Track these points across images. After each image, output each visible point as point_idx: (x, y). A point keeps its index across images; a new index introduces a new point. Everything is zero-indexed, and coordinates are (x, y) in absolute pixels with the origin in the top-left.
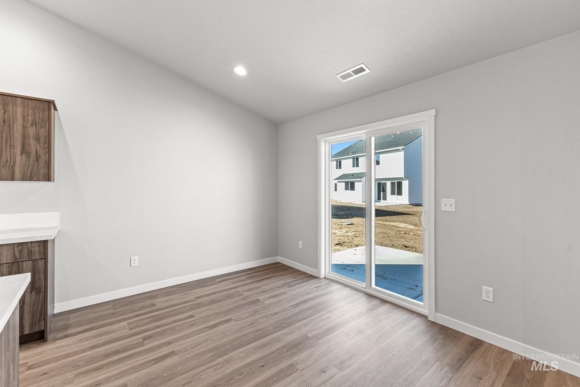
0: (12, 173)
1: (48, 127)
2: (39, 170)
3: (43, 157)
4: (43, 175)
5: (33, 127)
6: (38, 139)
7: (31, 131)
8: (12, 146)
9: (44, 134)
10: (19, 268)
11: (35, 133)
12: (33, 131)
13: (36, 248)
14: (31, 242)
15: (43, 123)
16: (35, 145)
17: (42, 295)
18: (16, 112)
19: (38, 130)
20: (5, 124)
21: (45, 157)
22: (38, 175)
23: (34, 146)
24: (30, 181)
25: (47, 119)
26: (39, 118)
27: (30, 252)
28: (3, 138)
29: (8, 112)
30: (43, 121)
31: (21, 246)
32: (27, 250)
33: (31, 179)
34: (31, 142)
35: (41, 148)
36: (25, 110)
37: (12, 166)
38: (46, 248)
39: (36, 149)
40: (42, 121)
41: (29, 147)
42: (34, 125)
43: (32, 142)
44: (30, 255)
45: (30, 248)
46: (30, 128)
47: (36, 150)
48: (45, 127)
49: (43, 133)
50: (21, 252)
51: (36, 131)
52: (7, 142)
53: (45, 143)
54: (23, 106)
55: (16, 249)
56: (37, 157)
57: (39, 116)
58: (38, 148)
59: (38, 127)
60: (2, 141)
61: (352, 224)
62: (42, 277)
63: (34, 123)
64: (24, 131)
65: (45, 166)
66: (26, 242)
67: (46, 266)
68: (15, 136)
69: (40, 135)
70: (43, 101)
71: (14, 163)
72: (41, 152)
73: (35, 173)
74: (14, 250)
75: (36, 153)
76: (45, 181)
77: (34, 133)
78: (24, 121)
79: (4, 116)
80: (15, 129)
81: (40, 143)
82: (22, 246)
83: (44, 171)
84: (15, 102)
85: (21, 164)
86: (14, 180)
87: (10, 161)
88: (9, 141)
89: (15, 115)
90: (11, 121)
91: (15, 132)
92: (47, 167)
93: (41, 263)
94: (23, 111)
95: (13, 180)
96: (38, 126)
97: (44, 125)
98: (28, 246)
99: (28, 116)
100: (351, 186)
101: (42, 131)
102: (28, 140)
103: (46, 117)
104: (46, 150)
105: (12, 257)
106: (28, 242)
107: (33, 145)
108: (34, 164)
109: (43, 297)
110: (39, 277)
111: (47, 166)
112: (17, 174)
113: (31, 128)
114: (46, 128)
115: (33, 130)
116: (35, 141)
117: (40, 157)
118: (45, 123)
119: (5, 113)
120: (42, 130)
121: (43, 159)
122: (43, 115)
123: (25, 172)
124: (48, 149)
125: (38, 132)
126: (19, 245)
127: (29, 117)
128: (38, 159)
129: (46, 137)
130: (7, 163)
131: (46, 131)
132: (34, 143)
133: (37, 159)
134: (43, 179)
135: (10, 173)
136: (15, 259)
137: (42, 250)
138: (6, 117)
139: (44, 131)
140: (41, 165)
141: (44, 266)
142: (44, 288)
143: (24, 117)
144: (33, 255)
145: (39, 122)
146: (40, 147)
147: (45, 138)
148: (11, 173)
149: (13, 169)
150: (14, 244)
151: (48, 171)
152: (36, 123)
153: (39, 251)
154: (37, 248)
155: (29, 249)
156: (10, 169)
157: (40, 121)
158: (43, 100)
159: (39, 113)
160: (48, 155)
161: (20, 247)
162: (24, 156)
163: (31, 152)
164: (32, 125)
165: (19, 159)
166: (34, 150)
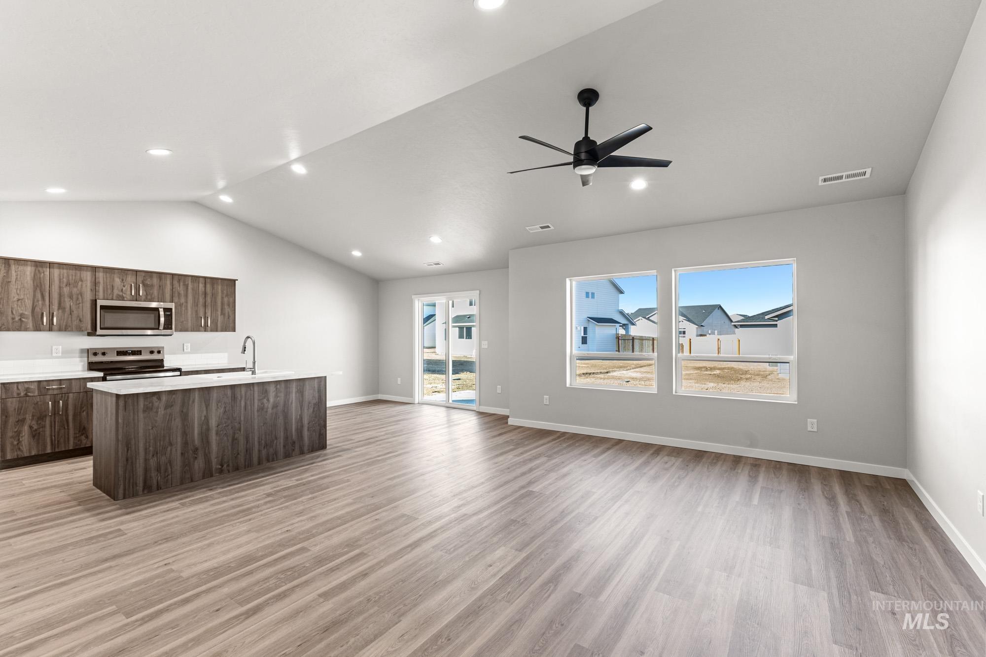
61: (459, 379)
71: (217, 321)
72: (231, 314)
100: (466, 333)
112: (219, 328)
121: (232, 317)
165: (220, 318)
166: (227, 312)
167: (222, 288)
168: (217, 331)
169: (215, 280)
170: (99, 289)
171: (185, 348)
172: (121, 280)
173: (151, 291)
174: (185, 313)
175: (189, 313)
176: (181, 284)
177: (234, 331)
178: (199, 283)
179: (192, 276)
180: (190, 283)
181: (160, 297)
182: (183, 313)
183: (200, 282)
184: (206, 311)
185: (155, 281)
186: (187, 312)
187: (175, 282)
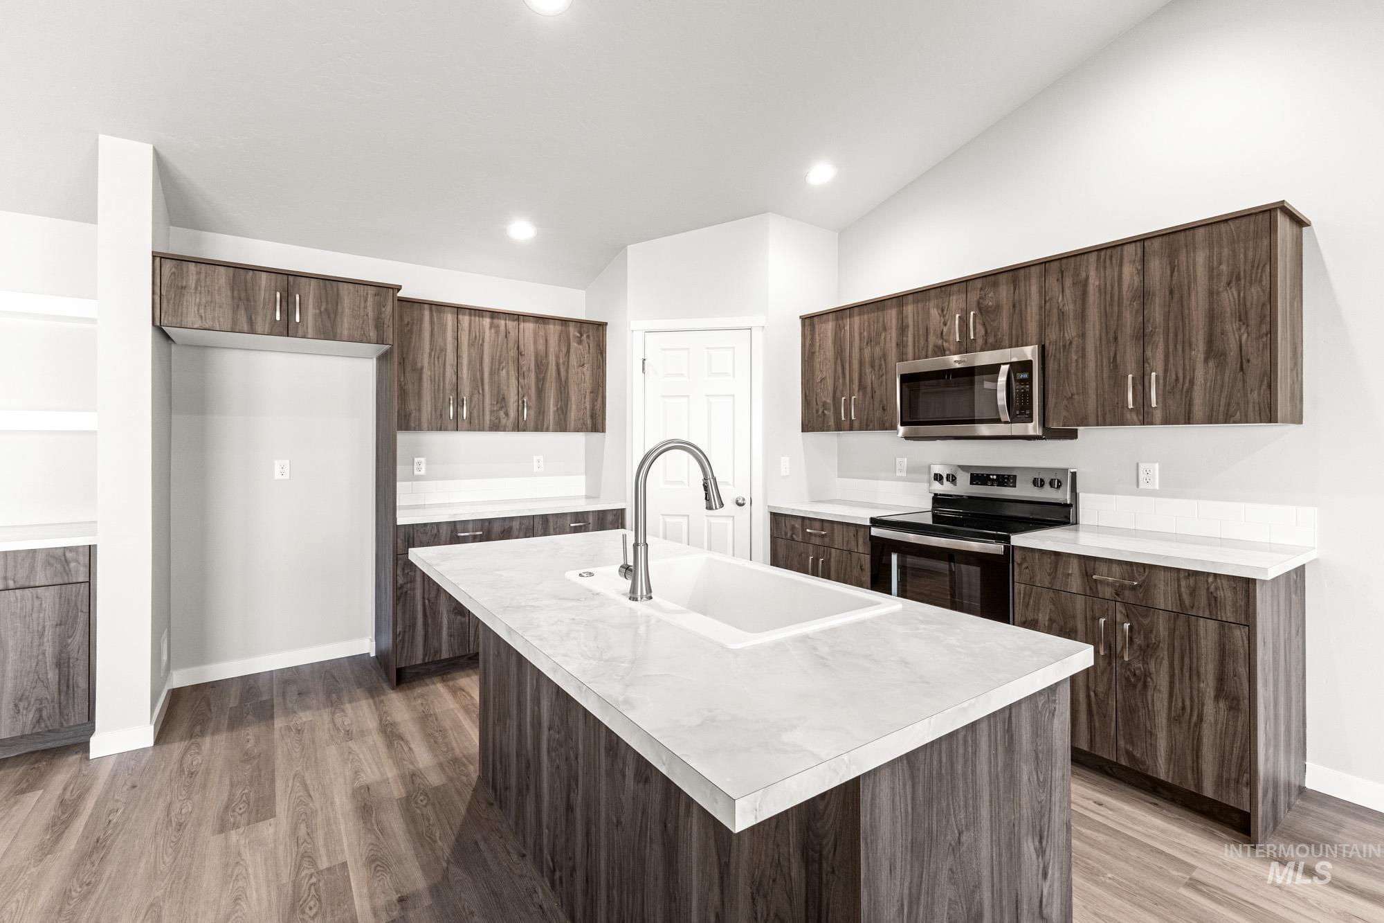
0: (1187, 406)
1: (1268, 278)
2: (1245, 395)
3: (1255, 361)
4: (1257, 408)
5: (1231, 288)
6: (1242, 317)
7: (1227, 299)
8: (1187, 344)
9: (1258, 299)
10: (1189, 629)
11: (1237, 302)
12: (1231, 298)
13: (1226, 593)
14: (1215, 575)
15: (1254, 271)
16: (1236, 333)
17: (1242, 718)
18: (1195, 264)
19: (1244, 293)
20: (1172, 298)
21: (1260, 359)
22: (1245, 409)
23: (1234, 335)
24: (1225, 423)
25: (1265, 257)
26: (1245, 262)
27: (1213, 601)
28: (1170, 331)
29: (1178, 269)
30: (1256, 265)
31: (1194, 578)
32: (1205, 591)
33: (1228, 418)
34: (1228, 327)
35: (1250, 338)
36: (1213, 253)
37: (1187, 391)
38: (1251, 600)
39: (1238, 343)
40: (1253, 267)
41: (1223, 339)
42: (1233, 284)
43: (1231, 326)
44: (1213, 605)
45: (1212, 588)
46: (1225, 293)
47: (1239, 345)
48: (1261, 281)
49: (1255, 298)
50: (1193, 592)
51: (1239, 295)
52: (1176, 335)
53: (1261, 322)
54: (1209, 244)
55: (1183, 583)
56: (1242, 362)
57: (1245, 255)
58: (1244, 337)
59: (1243, 286)
60: (1168, 335)
62: (1243, 671)
63: (1234, 279)
64: (1211, 303)
65: (1262, 381)
66: (1204, 572)
67: (1252, 647)
68: (1193, 321)
69: (1248, 304)
70: (1256, 214)
71: (1192, 383)
72: (1251, 349)
73: (1238, 404)
74: (1179, 586)
75: (1239, 353)
76: (1261, 422)
77: (1235, 302)
78: (1211, 278)
79: (1172, 280)
80: (1193, 303)
81: (1248, 326)
82: (1196, 579)
83: (1259, 394)
84: (1192, 241)
85: (1206, 383)
86: (1191, 422)
87: (1184, 379)
88: (1180, 336)
89: (1192, 271)
90: (1186, 288)
91: (1193, 309)
92: (1268, 383)
93: (1239, 634)
94: (1209, 257)
95: (1189, 423)
96: (1243, 282)
97: (1259, 275)
98: (1208, 583)
99: (1220, 263)
101: (1252, 294)
102: (1221, 322)
103: (1264, 253)
104: (1264, 339)
105: (1176, 600)
106: (1209, 574)
107: (1232, 334)
108: (1235, 379)
109: (1246, 727)
110: (1234, 671)
111: (1265, 382)
112: (1198, 409)
113: (1227, 292)
114: (1264, 283)
115: (1233, 294)
116: (1237, 322)
117: (1248, 361)
118: (1260, 271)
119: (1172, 272)
120: (1253, 290)
121: (1257, 364)
122: (1255, 249)
123: (1215, 401)
124: (1269, 335)
125: (1244, 298)
126: (1189, 575)
127: (1221, 267)
128: (1244, 367)
129: (1263, 305)
130: (1176, 385)
131: (1264, 291)
132: (1235, 329)
133: (1242, 369)
134: (1258, 417)
135: (1183, 406)
136: (1181, 604)
137: (1242, 603)
138: (1174, 282)
139: (1258, 292)
140: (1252, 381)
141: (1247, 646)
142: (1246, 701)
143: (1211, 269)
144: (1220, 609)
145: (1245, 270)
146: (1248, 336)
147: (1262, 309)
148: (1185, 405)
149: (1189, 398)
150: (1179, 570)
151: (1269, 396)
152: (1239, 275)
153: (1235, 603)
154: (1229, 594)
155: (1210, 590)
156: (1184, 397)
157: (1248, 267)
158: (1254, 211)
159: (1246, 249)
160: (1269, 352)
161: (1192, 581)
162: (1211, 364)
163: (1228, 352)
164: (1229, 284)
165: (1202, 373)
166: (1233, 346)
167: (1210, 258)
168: (1188, 420)
169: (1182, 236)
170: (907, 341)
171: (1142, 476)
172: (940, 311)
173: (995, 324)
174: (1077, 369)
175: (1091, 365)
176: (1068, 282)
177: (1300, 422)
178: (1121, 265)
179: (1099, 250)
180: (1092, 273)
181: (1014, 333)
182: (1073, 369)
183: (1126, 260)
184: (1149, 353)
185: (1004, 292)
186: (1084, 367)
187: (1052, 282)
